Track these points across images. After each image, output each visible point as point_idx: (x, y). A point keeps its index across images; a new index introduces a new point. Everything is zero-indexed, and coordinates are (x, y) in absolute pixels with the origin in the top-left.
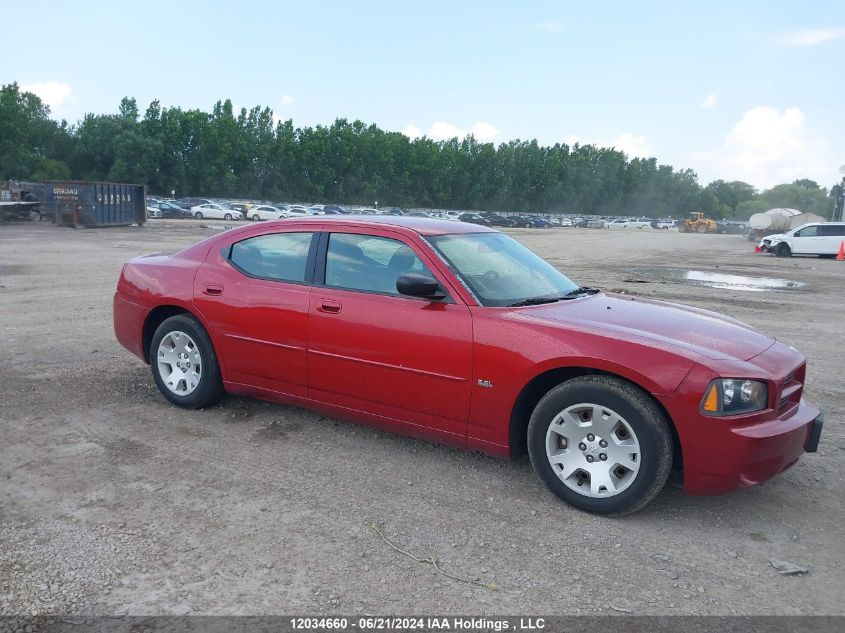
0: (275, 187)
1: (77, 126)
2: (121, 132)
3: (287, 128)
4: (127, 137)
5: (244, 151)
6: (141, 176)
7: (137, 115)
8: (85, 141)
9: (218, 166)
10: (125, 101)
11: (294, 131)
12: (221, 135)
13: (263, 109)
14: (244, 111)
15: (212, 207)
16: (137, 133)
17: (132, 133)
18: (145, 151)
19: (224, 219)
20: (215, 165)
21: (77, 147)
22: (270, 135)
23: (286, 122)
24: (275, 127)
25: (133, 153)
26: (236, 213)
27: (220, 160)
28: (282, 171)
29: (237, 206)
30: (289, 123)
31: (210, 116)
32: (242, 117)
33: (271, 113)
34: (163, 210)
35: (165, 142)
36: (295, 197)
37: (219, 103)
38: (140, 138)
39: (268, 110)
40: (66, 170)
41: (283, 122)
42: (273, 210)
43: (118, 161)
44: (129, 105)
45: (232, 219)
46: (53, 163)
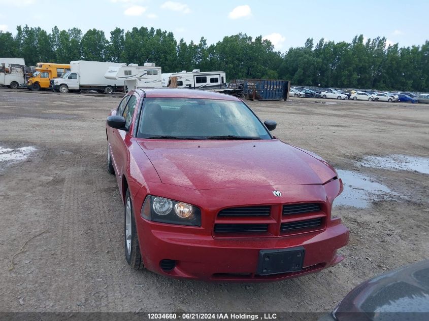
0: (382, 81)
1: (285, 54)
2: (302, 56)
3: (394, 48)
4: (305, 58)
5: (365, 62)
6: (309, 77)
7: (312, 47)
8: (287, 61)
9: (349, 71)
10: (308, 40)
11: (398, 49)
12: (354, 54)
13: (381, 38)
14: (369, 40)
15: (331, 92)
16: (310, 55)
17: (307, 56)
18: (313, 64)
19: (337, 99)
20: (348, 70)
21: (283, 63)
22: (383, 53)
23: (394, 45)
24: (387, 48)
25: (306, 65)
26: (343, 96)
27: (351, 68)
28: (387, 73)
29: (346, 92)
30: (396, 46)
31: (350, 44)
32: (368, 43)
33: (386, 40)
34: (306, 93)
35: (323, 60)
36: (392, 87)
37: (356, 37)
38: (311, 58)
39: (384, 39)
40: (276, 75)
41: (392, 45)
42: (365, 94)
43: (299, 70)
44: (310, 42)
45: (341, 99)
46: (272, 71)
